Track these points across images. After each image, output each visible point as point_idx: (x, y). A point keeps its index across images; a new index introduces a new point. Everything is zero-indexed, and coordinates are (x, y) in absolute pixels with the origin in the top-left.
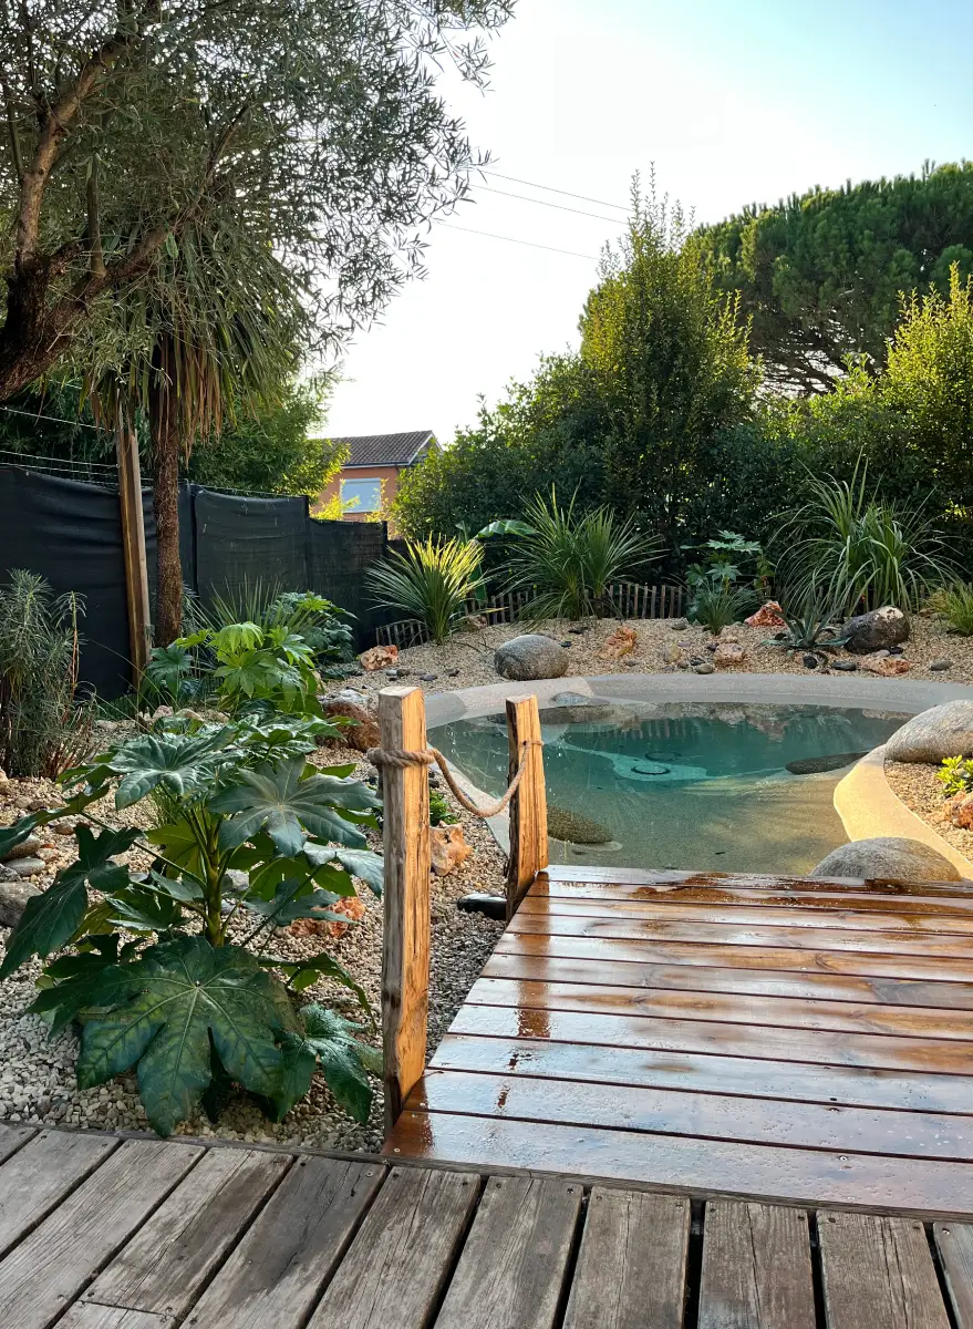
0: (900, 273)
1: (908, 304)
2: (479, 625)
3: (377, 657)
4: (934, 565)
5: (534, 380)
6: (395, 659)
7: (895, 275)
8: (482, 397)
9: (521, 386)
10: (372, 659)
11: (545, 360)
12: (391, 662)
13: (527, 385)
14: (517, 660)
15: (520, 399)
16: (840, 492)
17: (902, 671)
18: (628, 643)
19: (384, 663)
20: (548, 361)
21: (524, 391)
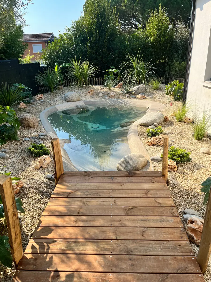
0: (150, 2)
1: (151, 13)
2: (61, 88)
3: (38, 97)
4: (152, 75)
5: (71, 27)
6: (42, 97)
7: (149, 2)
8: (59, 31)
9: (68, 29)
10: (37, 98)
11: (73, 22)
12: (42, 98)
13: (70, 28)
14: (69, 98)
15: (68, 32)
16: (135, 58)
17: (144, 98)
18: (92, 92)
19: (40, 98)
20: (74, 23)
21: (69, 30)
